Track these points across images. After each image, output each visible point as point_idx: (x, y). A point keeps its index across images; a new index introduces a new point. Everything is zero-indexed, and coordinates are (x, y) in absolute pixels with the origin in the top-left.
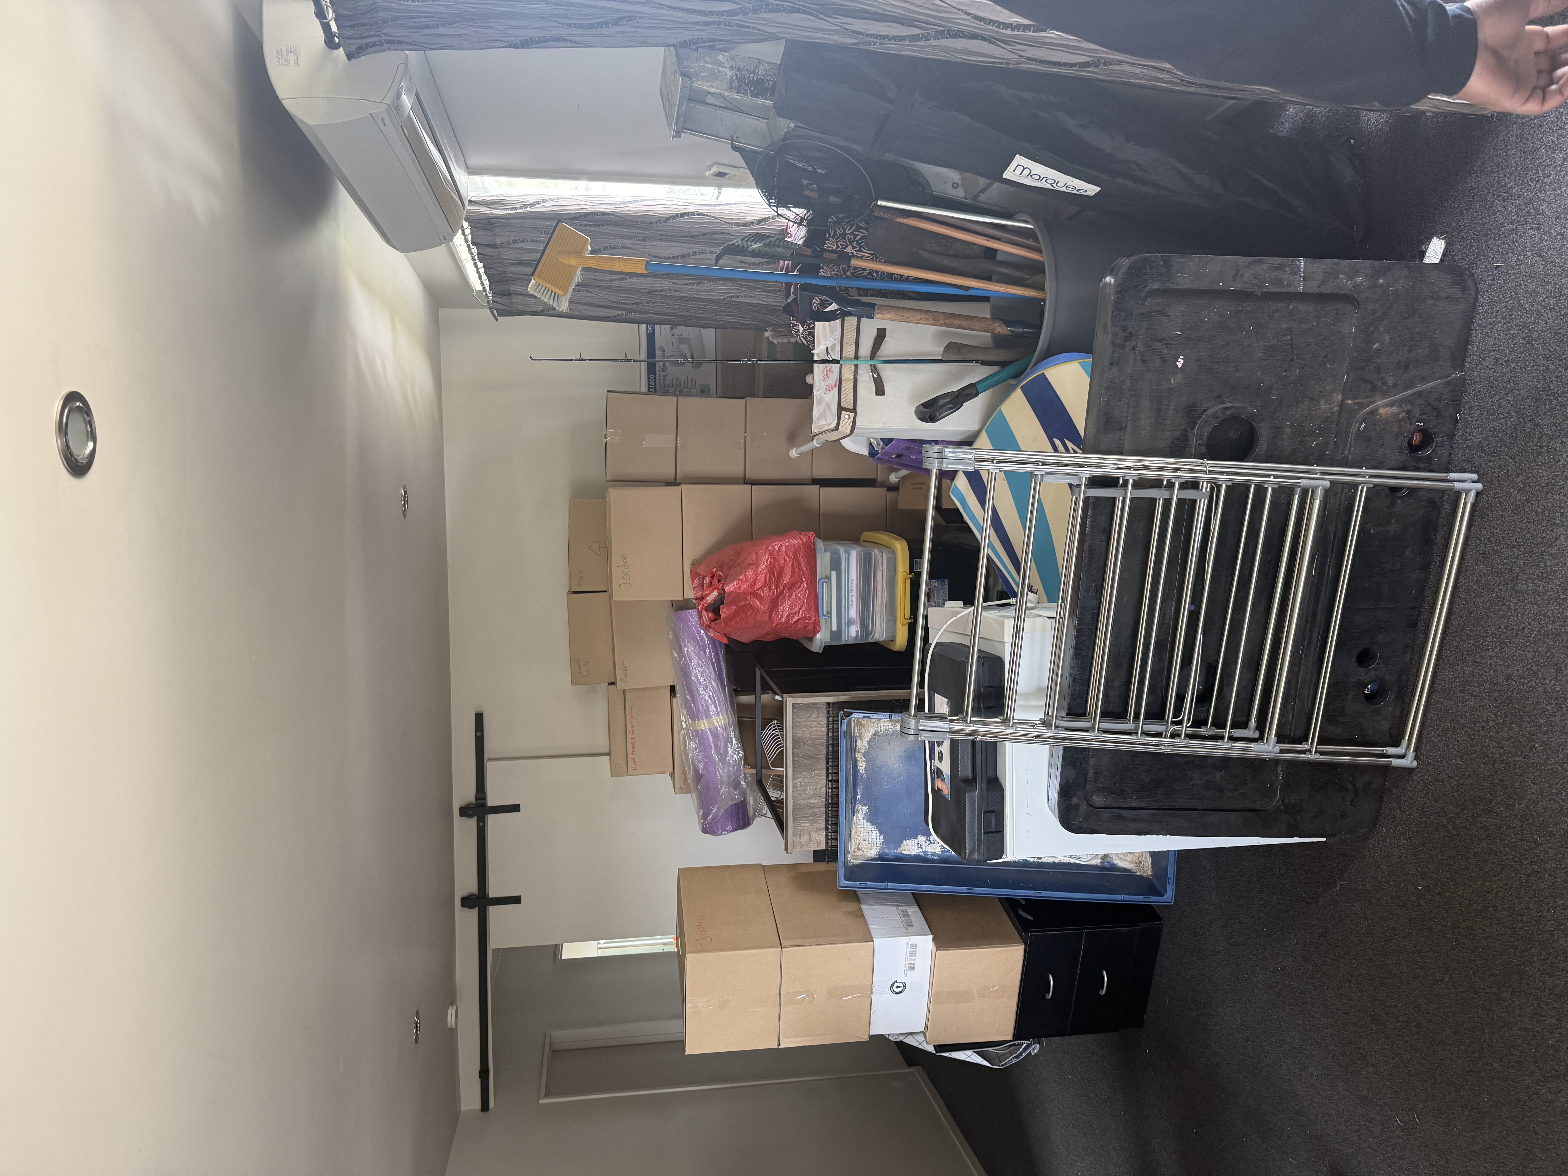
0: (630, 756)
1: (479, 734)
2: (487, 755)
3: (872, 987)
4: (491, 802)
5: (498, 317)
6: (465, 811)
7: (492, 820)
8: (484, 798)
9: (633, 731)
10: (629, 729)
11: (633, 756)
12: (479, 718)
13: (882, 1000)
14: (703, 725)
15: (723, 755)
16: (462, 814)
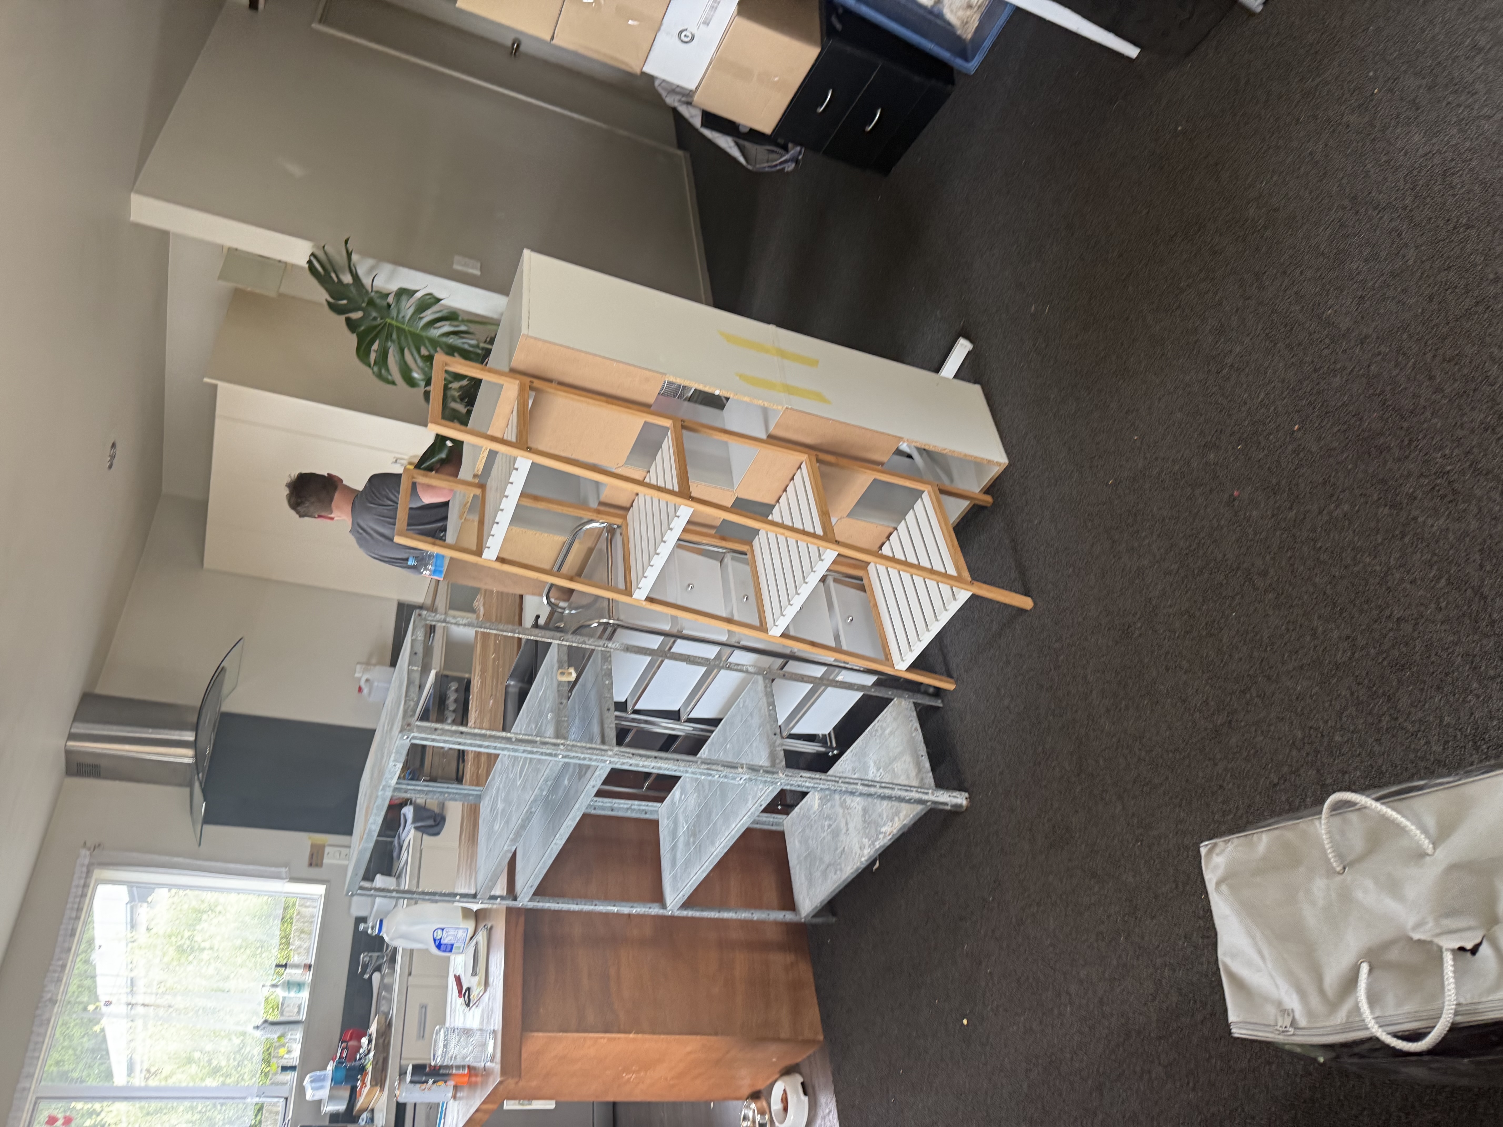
3: (661, 24)
13: (666, 41)
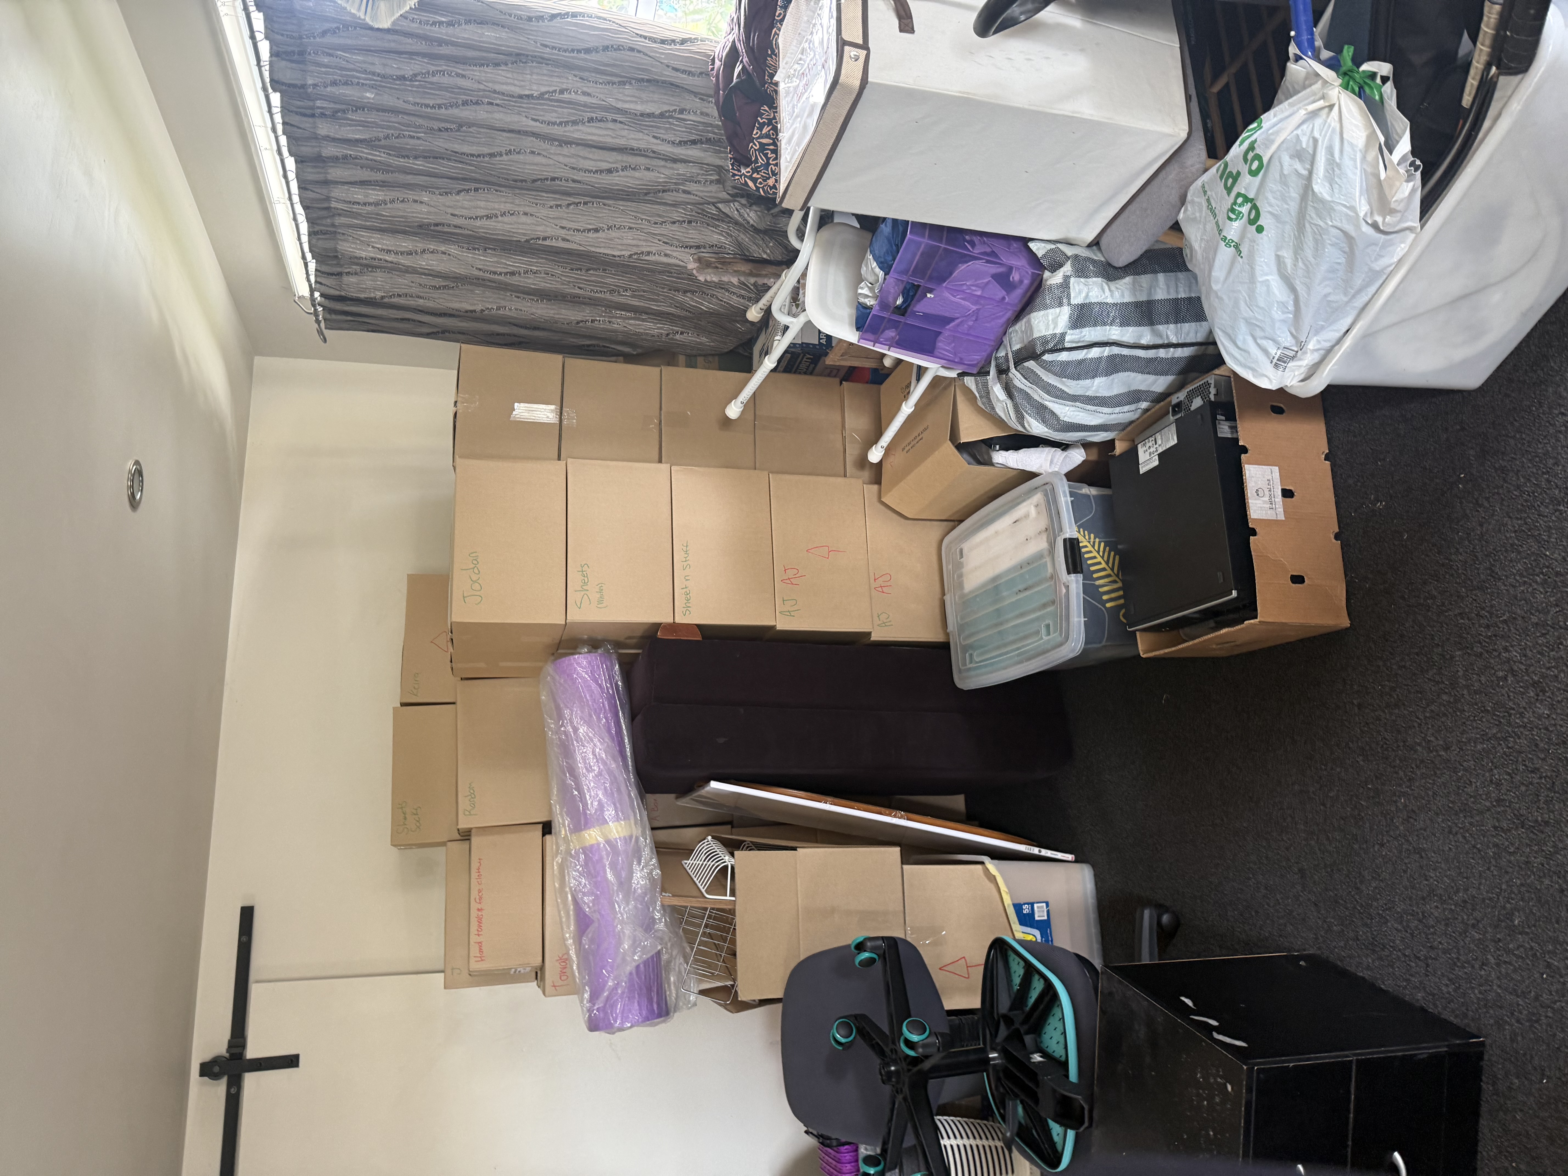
0: (474, 938)
1: (244, 939)
2: (253, 975)
4: (252, 1052)
5: (327, 332)
6: (208, 1070)
7: (250, 1080)
8: (243, 1046)
9: (481, 898)
10: (474, 894)
11: (479, 939)
12: (247, 915)
14: (593, 836)
15: (625, 883)
16: (202, 1074)
